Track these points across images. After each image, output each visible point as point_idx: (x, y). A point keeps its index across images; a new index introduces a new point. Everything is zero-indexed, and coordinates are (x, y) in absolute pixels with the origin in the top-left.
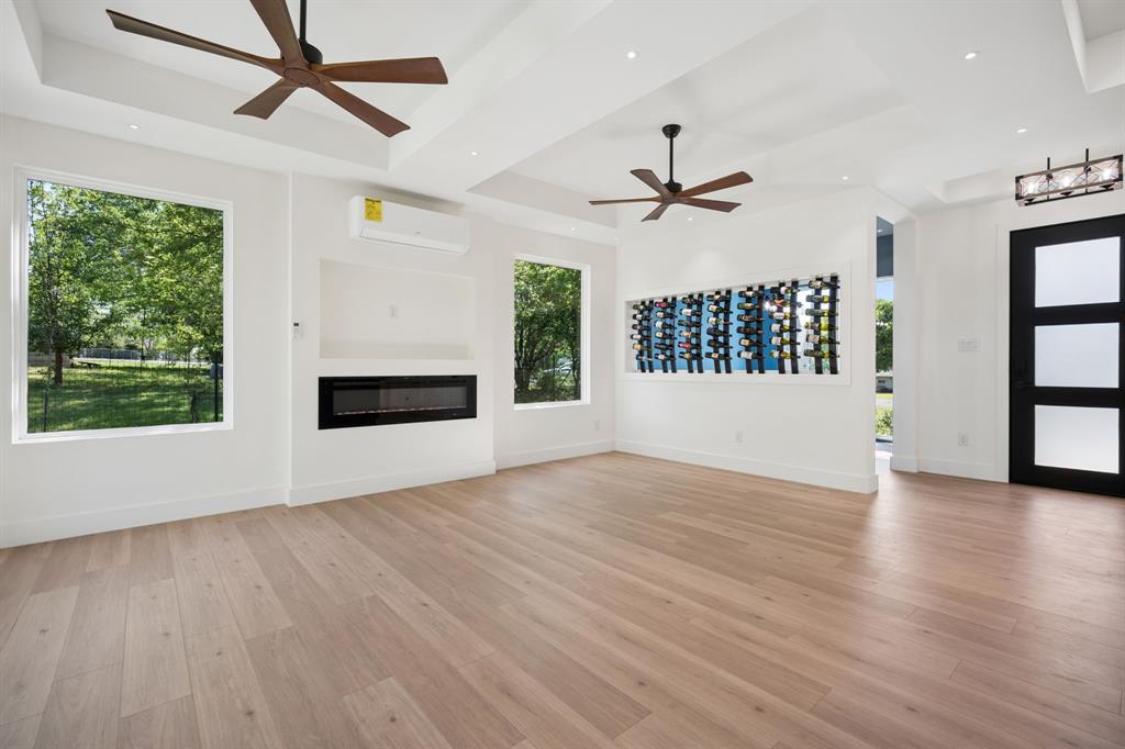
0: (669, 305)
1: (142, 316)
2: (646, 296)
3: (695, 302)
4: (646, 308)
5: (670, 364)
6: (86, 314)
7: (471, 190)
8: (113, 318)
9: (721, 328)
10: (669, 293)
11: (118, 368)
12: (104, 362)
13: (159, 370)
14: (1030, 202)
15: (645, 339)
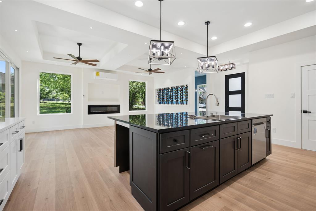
0: (164, 90)
1: (56, 90)
2: (160, 88)
3: (168, 89)
4: (160, 90)
5: (164, 103)
6: (44, 91)
7: (116, 69)
8: (50, 91)
9: (172, 95)
10: (164, 87)
11: (51, 103)
12: (47, 102)
13: (60, 104)
14: (221, 71)
15: (159, 97)
